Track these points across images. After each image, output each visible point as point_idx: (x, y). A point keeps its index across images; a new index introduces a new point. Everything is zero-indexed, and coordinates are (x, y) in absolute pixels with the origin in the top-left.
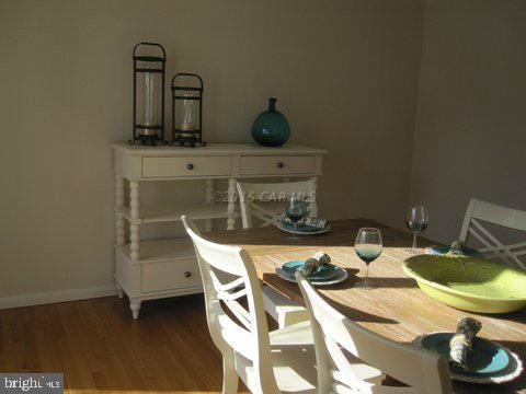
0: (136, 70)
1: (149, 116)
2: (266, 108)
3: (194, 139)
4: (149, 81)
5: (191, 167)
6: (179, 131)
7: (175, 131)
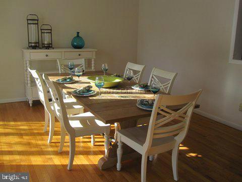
0: (28, 24)
1: (33, 39)
2: (76, 35)
3: (49, 47)
4: (33, 28)
5: (47, 56)
6: (44, 44)
7: (43, 44)
